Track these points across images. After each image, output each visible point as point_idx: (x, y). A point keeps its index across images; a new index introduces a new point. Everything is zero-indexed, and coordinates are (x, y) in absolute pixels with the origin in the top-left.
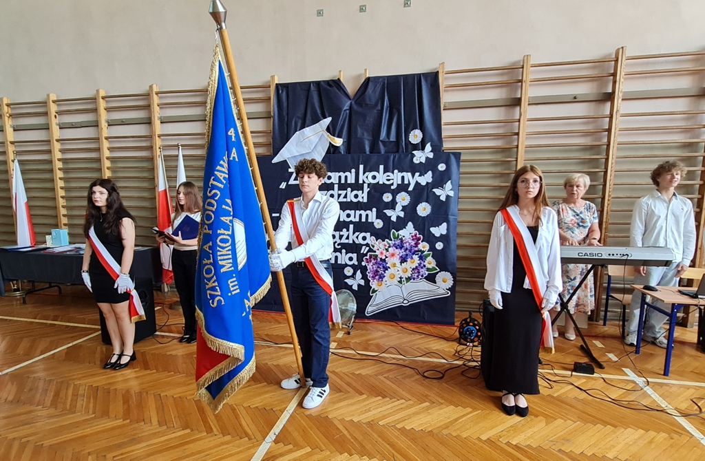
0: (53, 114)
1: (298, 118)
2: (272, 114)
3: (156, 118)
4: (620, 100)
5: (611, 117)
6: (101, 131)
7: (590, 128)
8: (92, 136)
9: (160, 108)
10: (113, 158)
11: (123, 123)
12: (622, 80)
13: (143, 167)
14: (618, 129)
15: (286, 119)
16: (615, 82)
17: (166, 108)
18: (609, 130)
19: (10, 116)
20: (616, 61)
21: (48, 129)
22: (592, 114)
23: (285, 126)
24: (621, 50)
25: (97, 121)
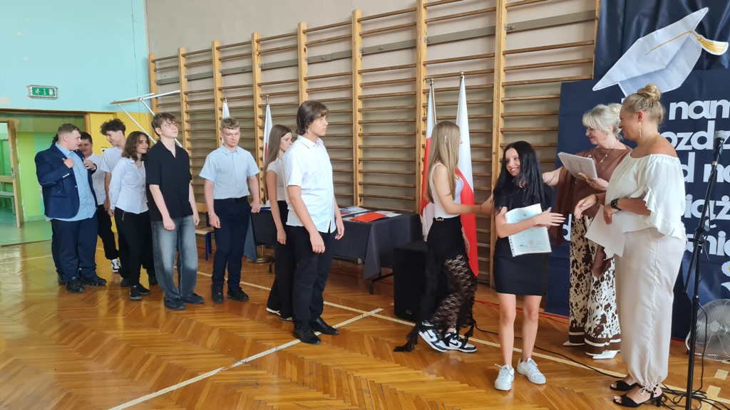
0: (303, 46)
1: (644, 15)
2: (597, 15)
3: (423, 40)
6: (355, 64)
8: (343, 71)
9: (428, 26)
10: (367, 97)
11: (380, 51)
13: (402, 108)
15: (621, 20)
17: (435, 24)
19: (260, 53)
21: (298, 65)
23: (620, 31)
25: (351, 51)
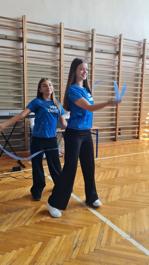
4: (26, 42)
5: (23, 50)
7: (14, 54)
12: (26, 32)
14: (26, 57)
16: (23, 32)
18: (23, 56)
20: (23, 22)
22: (15, 47)
24: (24, 17)
